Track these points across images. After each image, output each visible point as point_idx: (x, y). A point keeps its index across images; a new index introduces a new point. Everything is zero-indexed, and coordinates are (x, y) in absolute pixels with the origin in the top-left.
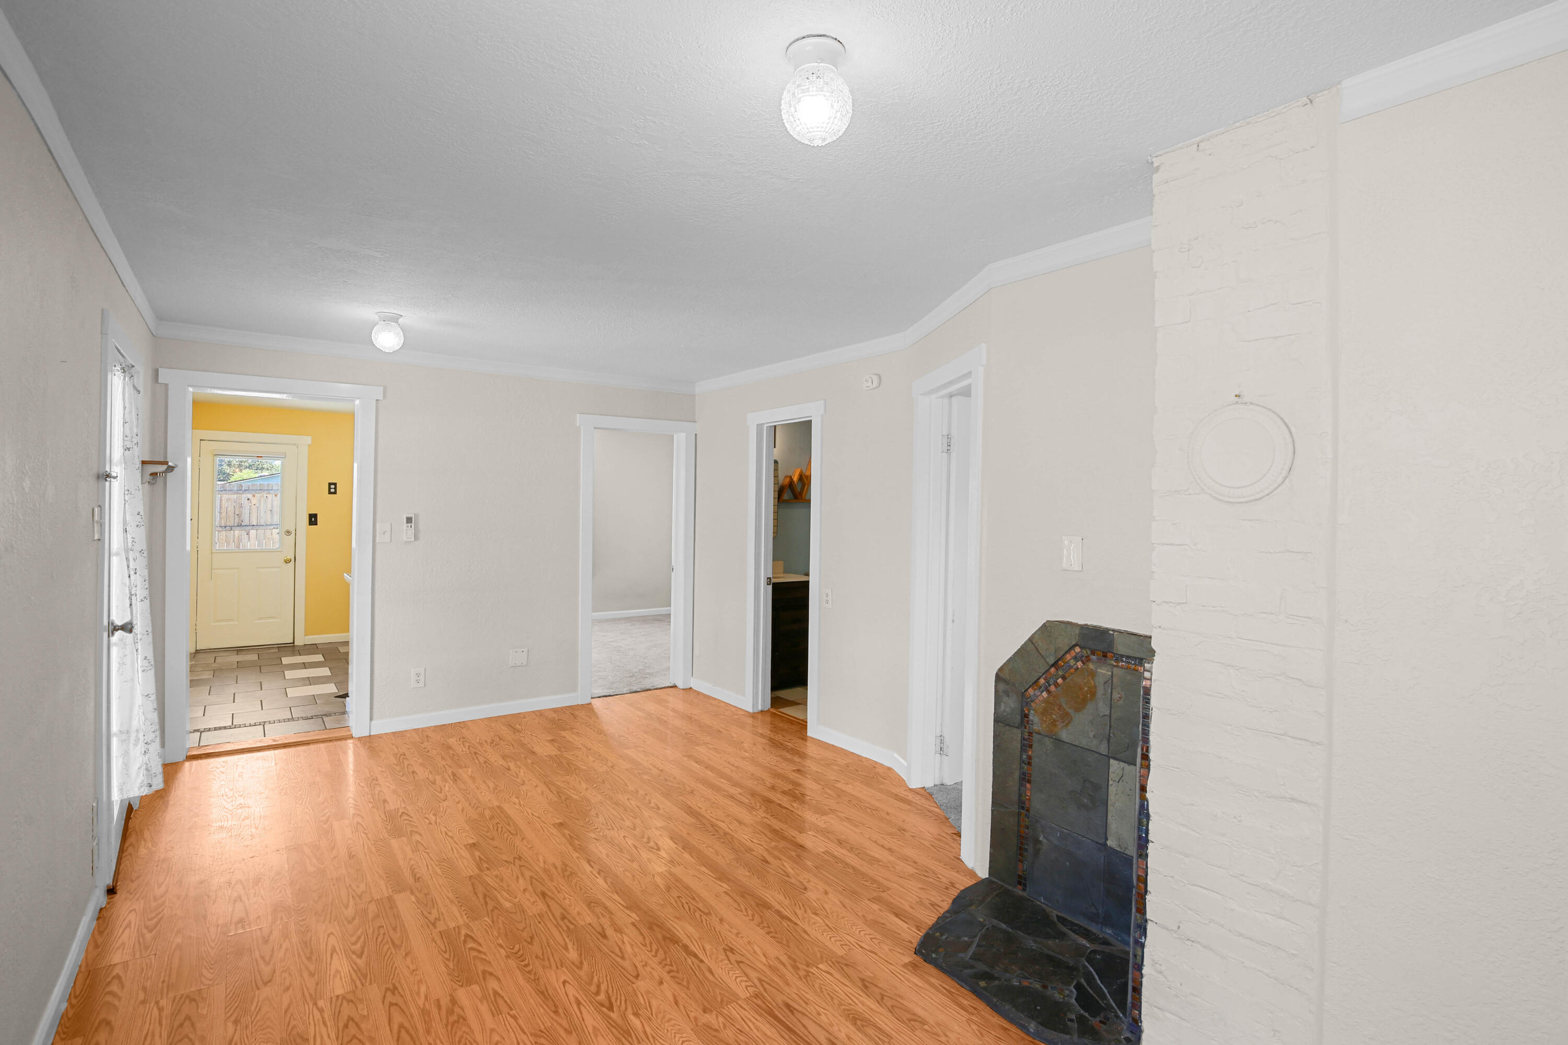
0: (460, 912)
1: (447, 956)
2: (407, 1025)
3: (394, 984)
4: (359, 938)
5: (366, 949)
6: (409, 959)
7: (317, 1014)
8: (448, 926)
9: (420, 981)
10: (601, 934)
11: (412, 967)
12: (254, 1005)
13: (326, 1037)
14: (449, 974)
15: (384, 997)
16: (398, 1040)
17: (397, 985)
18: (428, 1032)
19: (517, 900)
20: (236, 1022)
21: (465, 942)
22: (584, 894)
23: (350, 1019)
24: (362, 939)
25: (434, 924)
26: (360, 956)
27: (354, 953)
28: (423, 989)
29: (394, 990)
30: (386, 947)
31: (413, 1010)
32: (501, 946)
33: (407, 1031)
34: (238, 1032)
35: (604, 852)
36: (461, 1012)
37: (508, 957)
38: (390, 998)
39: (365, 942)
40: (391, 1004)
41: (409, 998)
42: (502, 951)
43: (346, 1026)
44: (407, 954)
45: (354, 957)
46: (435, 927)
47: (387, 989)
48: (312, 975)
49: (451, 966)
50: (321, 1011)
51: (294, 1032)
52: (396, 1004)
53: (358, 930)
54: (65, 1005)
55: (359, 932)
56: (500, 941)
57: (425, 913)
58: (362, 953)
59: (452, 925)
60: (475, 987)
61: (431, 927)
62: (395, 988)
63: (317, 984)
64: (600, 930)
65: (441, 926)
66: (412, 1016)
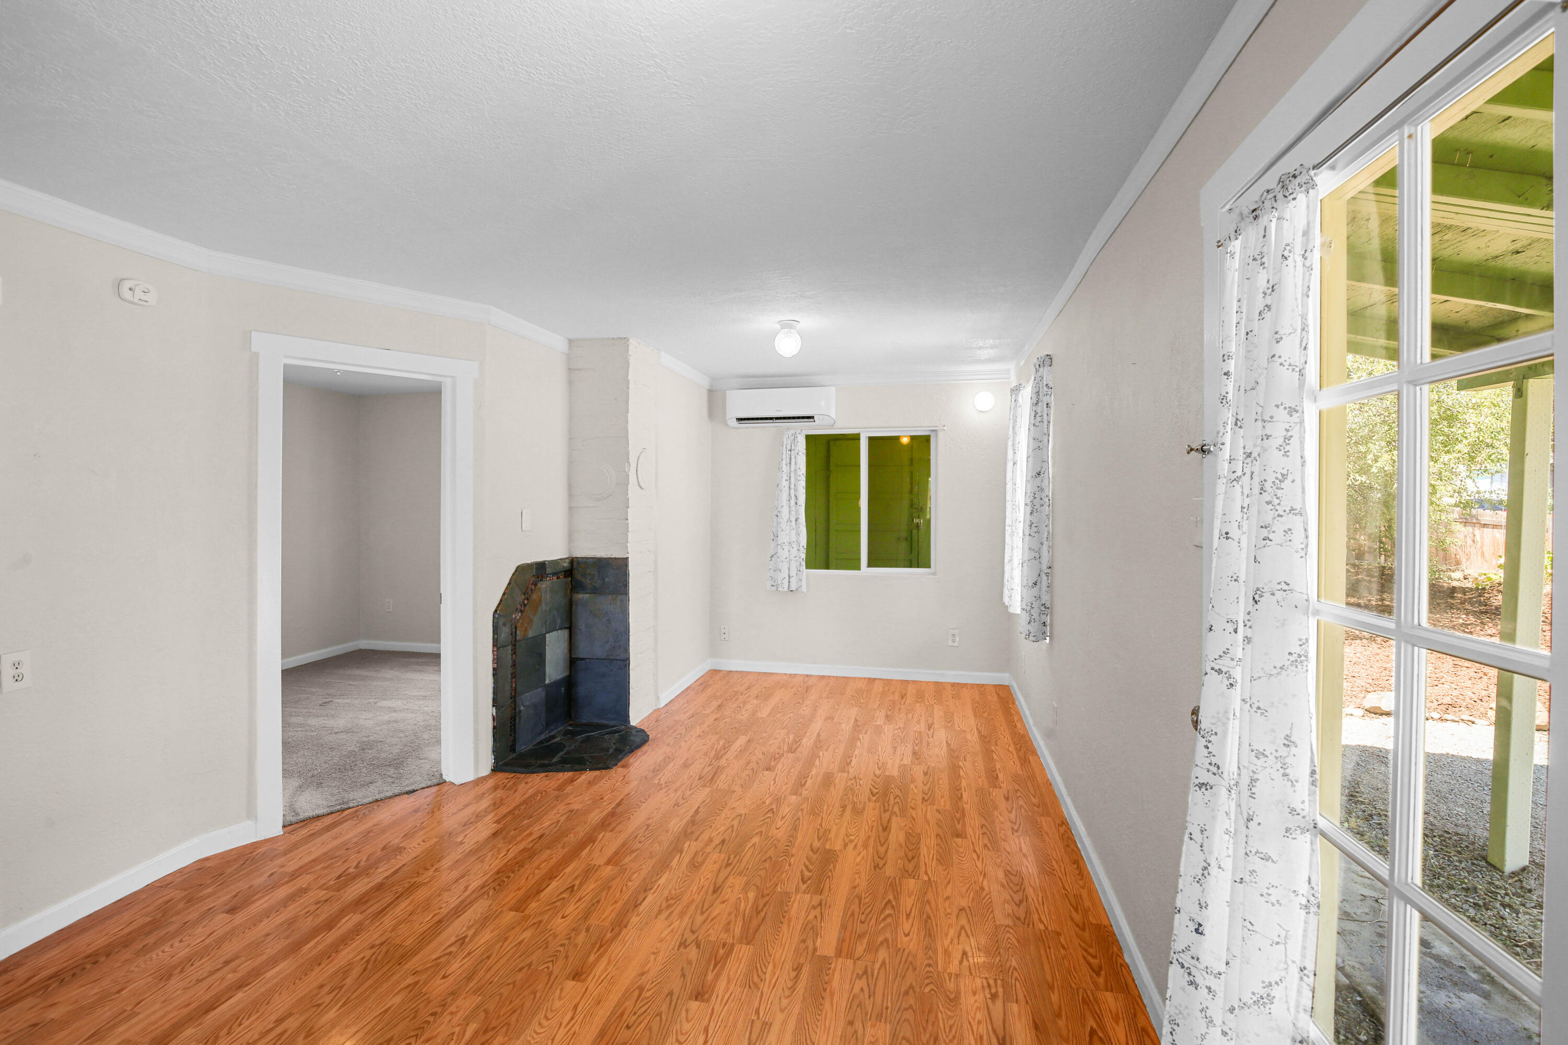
0: (792, 906)
1: (830, 874)
2: (878, 844)
3: (875, 870)
4: (884, 919)
5: (883, 905)
6: (856, 883)
7: (929, 872)
8: (811, 897)
9: (857, 865)
10: (723, 844)
11: (857, 876)
12: (971, 896)
13: (926, 857)
14: (837, 861)
15: (884, 865)
16: (887, 840)
17: (873, 869)
18: (869, 837)
19: (741, 896)
20: (982, 889)
21: (809, 879)
22: (688, 876)
23: (909, 861)
24: (883, 916)
25: (820, 904)
26: (889, 901)
27: (893, 907)
28: (858, 859)
29: (876, 867)
30: (867, 900)
31: (871, 850)
32: (790, 865)
33: (880, 841)
34: (981, 881)
35: (610, 909)
36: (846, 838)
37: (793, 856)
38: (881, 863)
39: (882, 912)
40: (882, 859)
41: (870, 858)
42: (792, 861)
43: (913, 858)
44: (855, 888)
45: (894, 903)
46: (821, 901)
47: (880, 869)
48: (928, 902)
49: (832, 865)
50: (926, 873)
51: (945, 867)
52: (879, 857)
53: (883, 928)
54: (1127, 960)
55: (882, 925)
56: (787, 867)
57: (819, 919)
58: (886, 904)
59: (807, 897)
60: (827, 847)
61: (823, 903)
62: (875, 868)
63: (926, 893)
64: (721, 846)
65: (817, 899)
66: (873, 847)
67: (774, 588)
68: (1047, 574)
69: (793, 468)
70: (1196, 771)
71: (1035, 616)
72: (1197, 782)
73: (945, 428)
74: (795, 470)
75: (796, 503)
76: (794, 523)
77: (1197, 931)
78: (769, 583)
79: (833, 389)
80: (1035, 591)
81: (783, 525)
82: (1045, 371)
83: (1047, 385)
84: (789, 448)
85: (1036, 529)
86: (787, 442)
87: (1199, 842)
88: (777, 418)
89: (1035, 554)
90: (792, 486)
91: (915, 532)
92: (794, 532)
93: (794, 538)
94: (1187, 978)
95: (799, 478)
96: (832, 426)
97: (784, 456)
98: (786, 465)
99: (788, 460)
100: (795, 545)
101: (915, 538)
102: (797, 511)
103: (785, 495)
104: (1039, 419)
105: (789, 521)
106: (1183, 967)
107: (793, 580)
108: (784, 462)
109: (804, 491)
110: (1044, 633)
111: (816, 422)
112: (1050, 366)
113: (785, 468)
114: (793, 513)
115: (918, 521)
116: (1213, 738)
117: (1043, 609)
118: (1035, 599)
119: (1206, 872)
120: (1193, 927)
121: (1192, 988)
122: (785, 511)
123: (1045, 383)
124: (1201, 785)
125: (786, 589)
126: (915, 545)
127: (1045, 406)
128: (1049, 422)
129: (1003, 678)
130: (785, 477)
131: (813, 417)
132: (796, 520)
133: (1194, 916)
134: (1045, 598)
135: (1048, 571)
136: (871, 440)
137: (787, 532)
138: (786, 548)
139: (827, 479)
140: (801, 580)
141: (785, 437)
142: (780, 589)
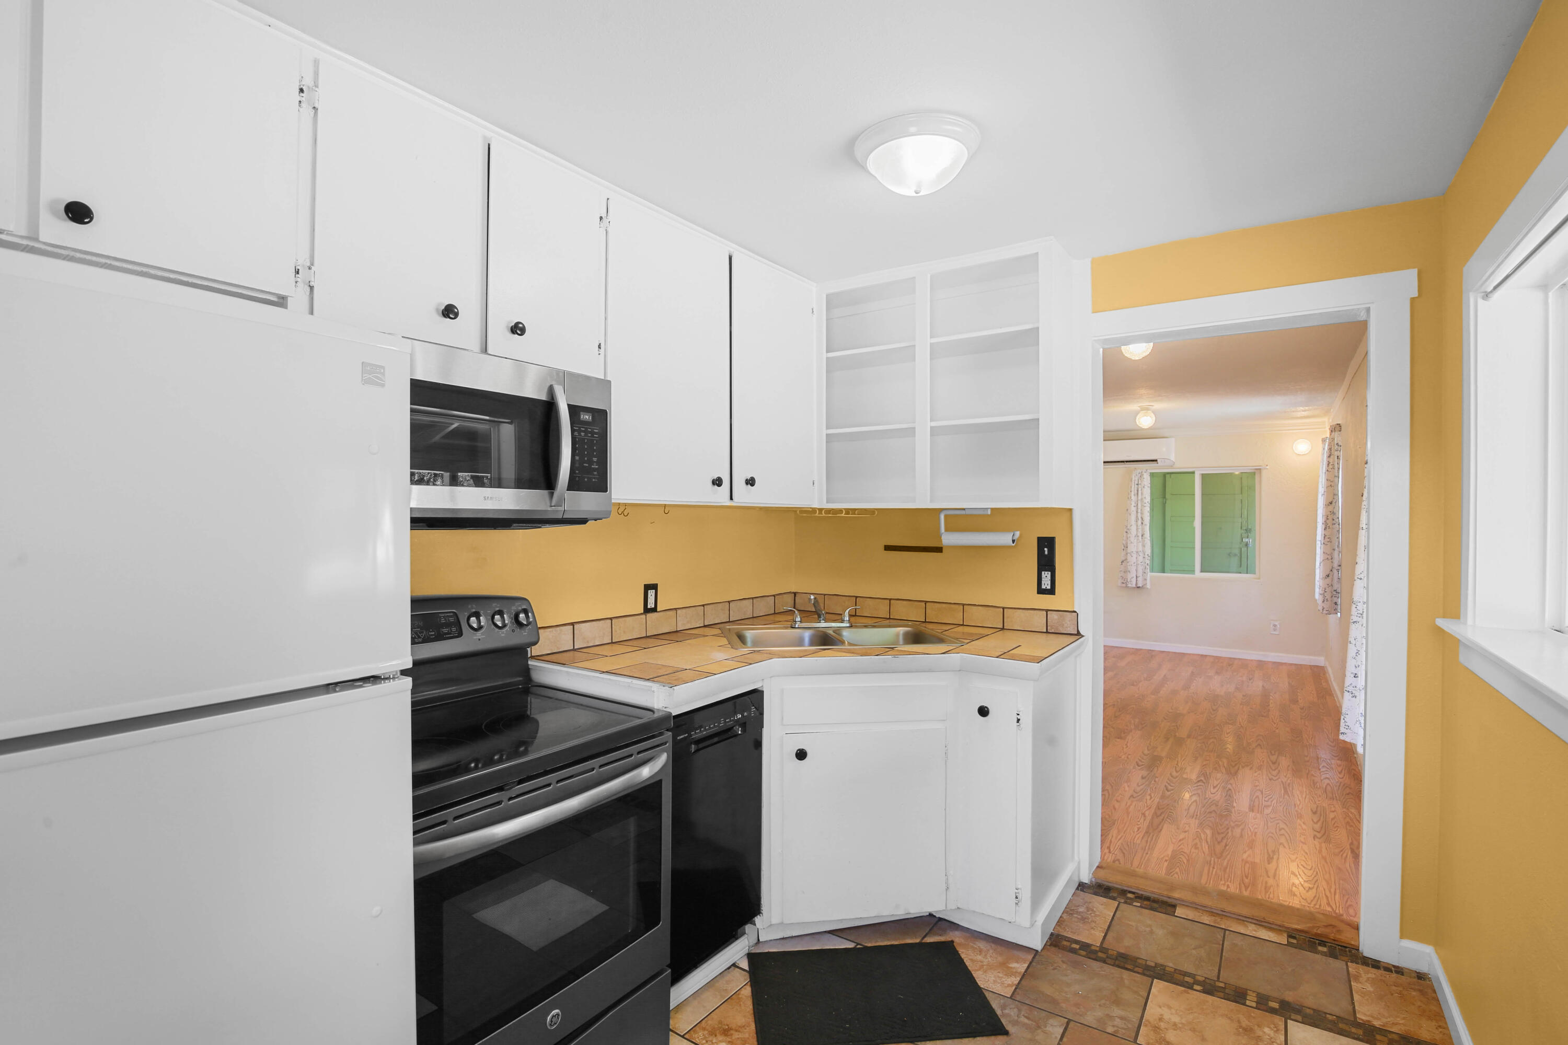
67: (1124, 585)
68: (1338, 570)
69: (1140, 498)
70: (1352, 617)
71: (1328, 596)
72: (1352, 621)
73: (1267, 467)
74: (1142, 499)
75: (1142, 523)
76: (1140, 537)
77: (1355, 677)
78: (1120, 581)
79: (1173, 439)
80: (1328, 580)
81: (1133, 539)
82: (1336, 434)
83: (1337, 444)
84: (1137, 482)
85: (1328, 540)
86: (1135, 478)
87: (1354, 643)
88: (1127, 462)
89: (1328, 557)
90: (1139, 511)
91: (1244, 549)
92: (1140, 544)
93: (1140, 549)
94: (1351, 695)
95: (1145, 505)
96: (1172, 467)
97: (1133, 489)
98: (1134, 495)
99: (1136, 491)
100: (1141, 554)
101: (1244, 556)
102: (1143, 530)
103: (1133, 517)
104: (1331, 467)
105: (1137, 536)
106: (1349, 692)
107: (1140, 579)
108: (1133, 493)
109: (1149, 514)
110: (1335, 609)
111: (1159, 464)
112: (1340, 431)
113: (1133, 498)
114: (1140, 530)
115: (1247, 540)
116: (1358, 604)
117: (1335, 593)
118: (1327, 586)
119: (1358, 654)
120: (1353, 676)
121: (1354, 698)
122: (1134, 529)
123: (1336, 442)
124: (1354, 622)
125: (1135, 586)
126: (1244, 560)
127: (1336, 458)
128: (1339, 469)
129: (1320, 661)
130: (1133, 504)
131: (1156, 461)
132: (1142, 536)
133: (1353, 672)
134: (1336, 586)
135: (1339, 568)
136: (1204, 476)
137: (1135, 544)
138: (1135, 555)
139: (1164, 505)
140: (1146, 580)
141: (1134, 475)
142: (1129, 585)
